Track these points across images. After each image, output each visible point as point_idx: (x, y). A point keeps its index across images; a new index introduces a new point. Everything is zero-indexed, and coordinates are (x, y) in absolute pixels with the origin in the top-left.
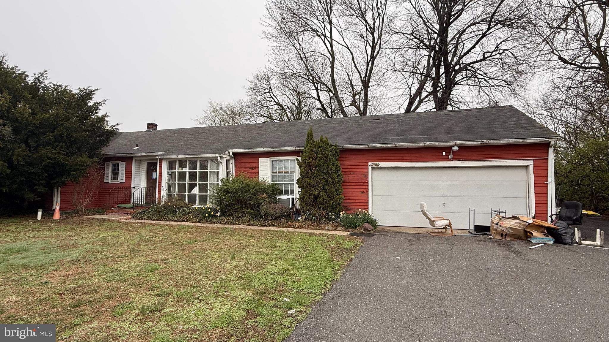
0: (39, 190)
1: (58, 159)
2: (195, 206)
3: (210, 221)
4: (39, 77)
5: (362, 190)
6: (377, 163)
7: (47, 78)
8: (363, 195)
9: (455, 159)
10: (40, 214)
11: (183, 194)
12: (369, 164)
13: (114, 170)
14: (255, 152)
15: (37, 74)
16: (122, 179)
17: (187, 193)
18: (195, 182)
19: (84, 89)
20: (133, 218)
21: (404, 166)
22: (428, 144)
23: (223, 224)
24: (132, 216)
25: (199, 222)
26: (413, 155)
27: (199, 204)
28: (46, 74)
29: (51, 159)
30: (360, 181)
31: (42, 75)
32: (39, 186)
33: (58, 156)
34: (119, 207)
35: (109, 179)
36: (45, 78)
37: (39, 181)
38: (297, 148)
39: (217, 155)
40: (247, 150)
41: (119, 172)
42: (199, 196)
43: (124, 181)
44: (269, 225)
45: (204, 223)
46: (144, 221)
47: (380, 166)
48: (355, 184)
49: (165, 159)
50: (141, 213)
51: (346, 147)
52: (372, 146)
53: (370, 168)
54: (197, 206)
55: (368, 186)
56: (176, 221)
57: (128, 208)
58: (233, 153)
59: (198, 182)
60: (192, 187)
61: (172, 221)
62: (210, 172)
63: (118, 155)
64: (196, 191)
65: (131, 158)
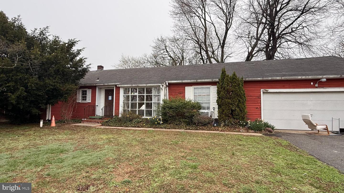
0: (42, 107)
1: (56, 86)
2: (143, 117)
3: (158, 127)
4: (43, 31)
5: (257, 106)
6: (267, 89)
7: (48, 32)
8: (257, 110)
9: (320, 87)
10: (42, 123)
11: (135, 109)
12: (261, 90)
13: (83, 94)
14: (184, 82)
15: (42, 29)
16: (89, 100)
17: (137, 109)
18: (143, 102)
19: (71, 40)
20: (102, 125)
21: (285, 91)
22: (304, 77)
23: (168, 129)
24: (102, 124)
25: (151, 127)
26: (290, 84)
27: (146, 116)
28: (48, 29)
29: (52, 86)
30: (255, 101)
31: (45, 30)
32: (42, 104)
33: (56, 84)
34: (90, 118)
35: (80, 100)
36: (47, 32)
37: (42, 101)
38: (214, 80)
39: (160, 85)
40: (178, 81)
41: (87, 96)
42: (146, 111)
43: (90, 101)
44: (200, 129)
45: (154, 128)
46: (110, 127)
47: (268, 91)
48: (252, 103)
49: (122, 87)
50: (107, 122)
51: (247, 79)
52: (265, 79)
53: (262, 93)
54: (145, 117)
55: (261, 104)
56: (133, 127)
57: (97, 119)
58: (169, 83)
59: (145, 102)
60: (141, 105)
61: (131, 127)
62: (154, 95)
63: (88, 85)
64: (143, 107)
65: (95, 87)
